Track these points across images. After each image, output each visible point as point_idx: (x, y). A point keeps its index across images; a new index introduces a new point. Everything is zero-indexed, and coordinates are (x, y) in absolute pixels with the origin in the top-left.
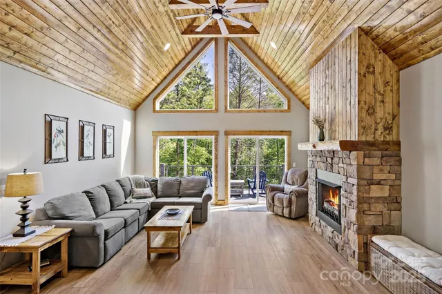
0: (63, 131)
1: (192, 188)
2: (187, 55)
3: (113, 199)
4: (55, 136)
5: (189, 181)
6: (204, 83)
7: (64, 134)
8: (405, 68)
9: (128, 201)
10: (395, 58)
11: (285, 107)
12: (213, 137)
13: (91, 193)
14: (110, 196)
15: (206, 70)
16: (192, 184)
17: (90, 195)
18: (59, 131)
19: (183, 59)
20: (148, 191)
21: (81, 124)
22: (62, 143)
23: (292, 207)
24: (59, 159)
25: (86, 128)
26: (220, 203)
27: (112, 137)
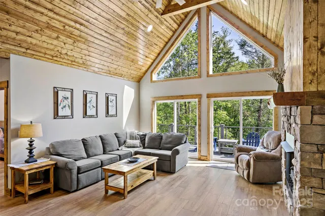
0: (68, 98)
1: (170, 143)
2: (174, 32)
3: (106, 146)
4: (61, 101)
5: (168, 137)
6: (228, 56)
7: (69, 100)
9: (120, 149)
11: (273, 66)
12: (197, 100)
13: (86, 140)
14: (103, 144)
15: (231, 45)
16: (170, 140)
17: (85, 141)
18: (65, 98)
19: (172, 36)
20: (137, 142)
21: (85, 93)
22: (67, 106)
24: (65, 116)
25: (89, 96)
26: (203, 158)
27: (114, 102)
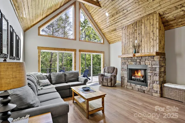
5: (70, 74)
8: (168, 30)
10: (165, 26)
11: (102, 42)
12: (74, 52)
23: (112, 82)
